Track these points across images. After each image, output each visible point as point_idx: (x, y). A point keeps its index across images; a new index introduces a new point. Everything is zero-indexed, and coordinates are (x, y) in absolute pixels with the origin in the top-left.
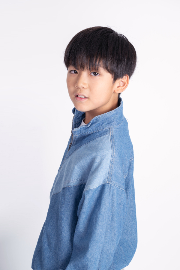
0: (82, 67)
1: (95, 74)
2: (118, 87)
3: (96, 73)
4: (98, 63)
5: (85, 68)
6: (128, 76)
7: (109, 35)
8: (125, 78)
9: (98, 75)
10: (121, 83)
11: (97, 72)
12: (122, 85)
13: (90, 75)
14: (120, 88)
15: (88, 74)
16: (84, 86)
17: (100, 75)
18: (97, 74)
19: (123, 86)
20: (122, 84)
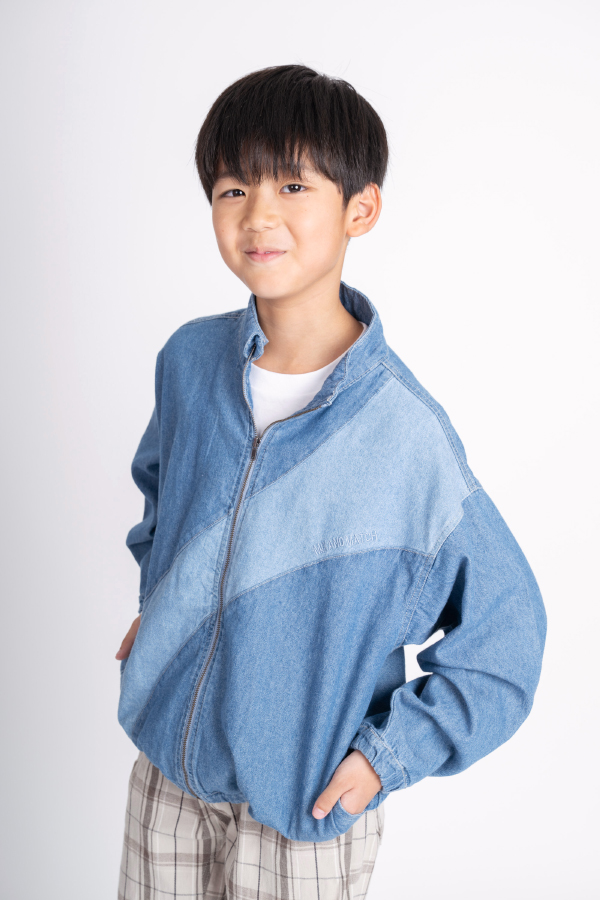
0: (257, 174)
1: (293, 189)
2: (355, 220)
3: (294, 185)
4: (299, 159)
5: (264, 176)
6: (376, 186)
7: (310, 81)
8: (369, 192)
9: (302, 189)
10: (362, 208)
11: (300, 183)
12: (363, 215)
13: (282, 192)
14: (360, 221)
15: (275, 190)
16: (270, 224)
17: (307, 189)
18: (300, 187)
19: (368, 215)
20: (362, 211)
